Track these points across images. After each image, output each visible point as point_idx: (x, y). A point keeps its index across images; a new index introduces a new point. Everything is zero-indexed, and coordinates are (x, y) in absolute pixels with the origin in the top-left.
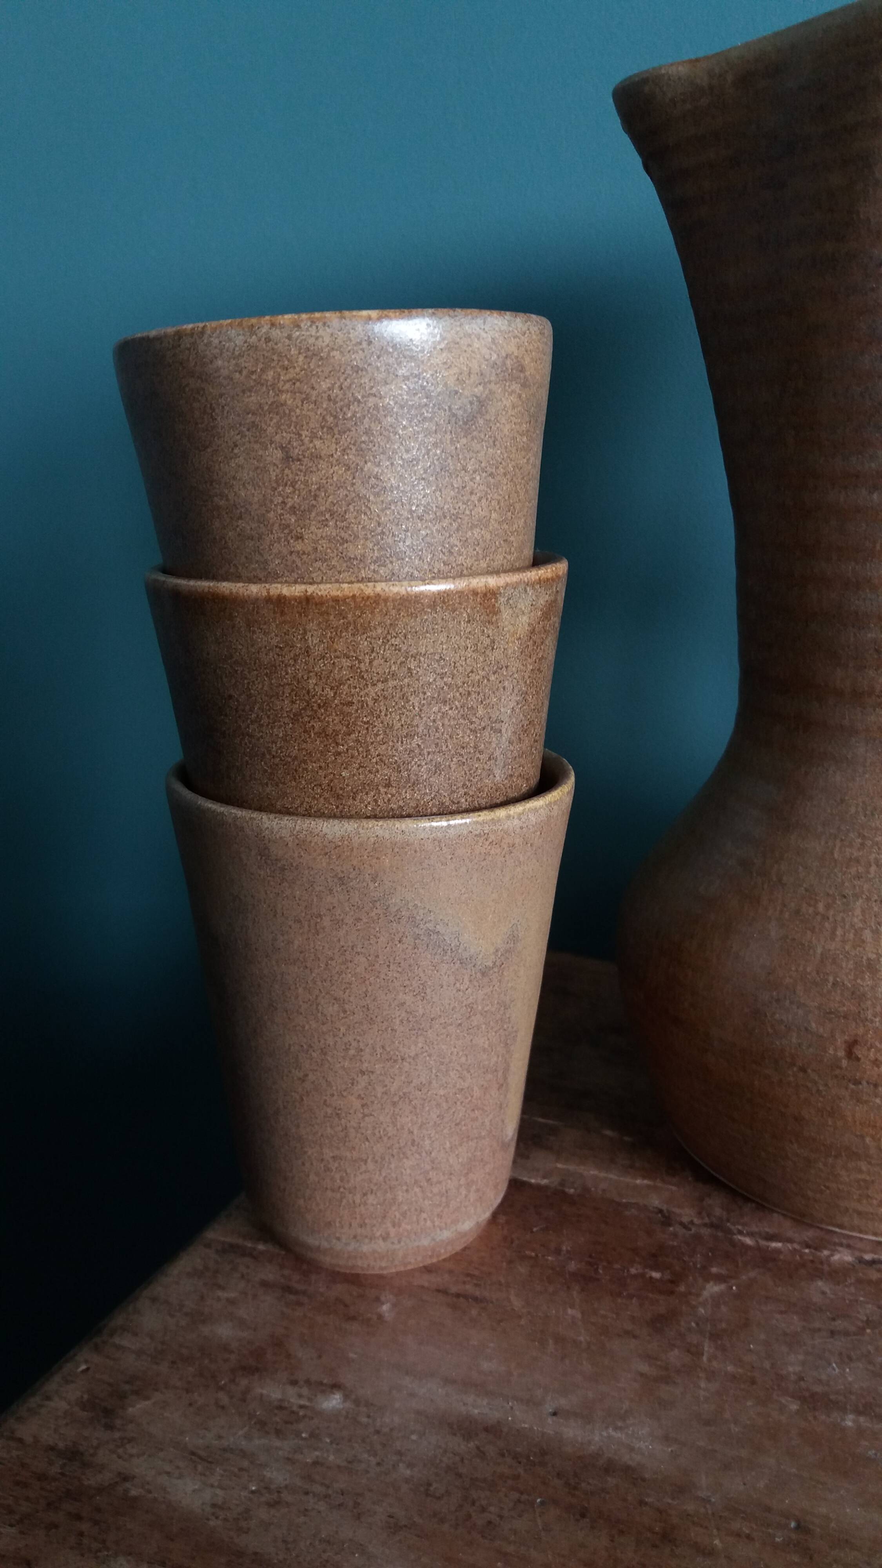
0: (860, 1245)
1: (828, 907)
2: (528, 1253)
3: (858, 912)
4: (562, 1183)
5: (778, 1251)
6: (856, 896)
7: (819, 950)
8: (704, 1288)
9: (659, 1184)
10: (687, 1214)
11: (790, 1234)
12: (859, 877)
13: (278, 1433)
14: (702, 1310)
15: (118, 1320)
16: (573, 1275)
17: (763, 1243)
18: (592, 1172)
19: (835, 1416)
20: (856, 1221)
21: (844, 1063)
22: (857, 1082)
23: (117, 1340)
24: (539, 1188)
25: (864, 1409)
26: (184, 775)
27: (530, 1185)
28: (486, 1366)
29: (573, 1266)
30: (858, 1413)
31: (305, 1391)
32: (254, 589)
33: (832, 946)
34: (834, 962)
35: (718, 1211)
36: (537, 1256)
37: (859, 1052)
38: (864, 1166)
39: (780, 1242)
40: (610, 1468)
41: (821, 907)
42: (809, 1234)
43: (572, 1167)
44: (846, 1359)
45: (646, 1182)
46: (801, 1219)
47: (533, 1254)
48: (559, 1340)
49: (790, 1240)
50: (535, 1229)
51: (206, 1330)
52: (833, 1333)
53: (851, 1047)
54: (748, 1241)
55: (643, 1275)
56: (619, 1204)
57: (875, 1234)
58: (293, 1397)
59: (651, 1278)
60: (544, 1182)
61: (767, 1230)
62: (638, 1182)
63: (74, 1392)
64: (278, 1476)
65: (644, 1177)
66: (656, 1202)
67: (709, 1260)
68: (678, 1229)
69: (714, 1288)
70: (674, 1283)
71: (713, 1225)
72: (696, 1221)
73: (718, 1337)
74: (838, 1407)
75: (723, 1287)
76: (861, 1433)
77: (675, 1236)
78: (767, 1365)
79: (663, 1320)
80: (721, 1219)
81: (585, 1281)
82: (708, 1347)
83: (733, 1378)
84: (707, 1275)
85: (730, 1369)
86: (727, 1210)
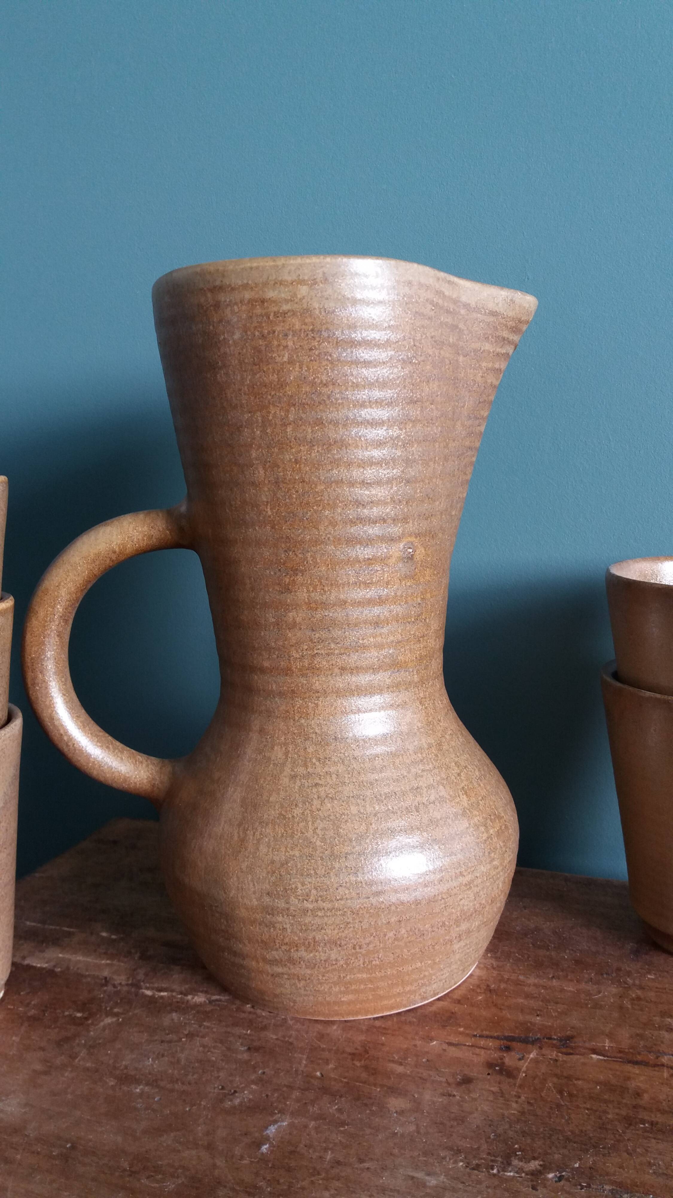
2: (9, 1007)
4: (55, 966)
5: (162, 997)
8: (103, 1021)
9: (115, 962)
10: (121, 979)
14: (92, 1033)
16: (29, 1018)
17: (156, 993)
18: (78, 958)
19: (133, 1087)
24: (41, 969)
25: (154, 1083)
27: (34, 968)
29: (32, 1012)
30: (147, 1084)
35: (141, 976)
36: (14, 1008)
39: (166, 992)
43: (67, 956)
44: (160, 1056)
45: (108, 962)
47: (12, 1007)
49: (172, 991)
50: (22, 993)
52: (162, 1042)
54: (148, 993)
55: (70, 1015)
56: (81, 975)
59: (75, 1017)
60: (45, 965)
61: (163, 985)
62: (103, 962)
65: (107, 959)
66: (106, 973)
67: (116, 1004)
68: (110, 988)
69: (109, 1020)
70: (87, 1019)
71: (132, 985)
72: (124, 983)
73: (92, 1047)
74: (138, 1082)
75: (114, 1019)
76: (141, 1095)
77: (105, 991)
78: (111, 1062)
79: (67, 1039)
80: (139, 981)
81: (34, 1021)
82: (83, 1053)
83: (88, 1069)
84: (110, 1014)
85: (89, 1065)
86: (146, 975)
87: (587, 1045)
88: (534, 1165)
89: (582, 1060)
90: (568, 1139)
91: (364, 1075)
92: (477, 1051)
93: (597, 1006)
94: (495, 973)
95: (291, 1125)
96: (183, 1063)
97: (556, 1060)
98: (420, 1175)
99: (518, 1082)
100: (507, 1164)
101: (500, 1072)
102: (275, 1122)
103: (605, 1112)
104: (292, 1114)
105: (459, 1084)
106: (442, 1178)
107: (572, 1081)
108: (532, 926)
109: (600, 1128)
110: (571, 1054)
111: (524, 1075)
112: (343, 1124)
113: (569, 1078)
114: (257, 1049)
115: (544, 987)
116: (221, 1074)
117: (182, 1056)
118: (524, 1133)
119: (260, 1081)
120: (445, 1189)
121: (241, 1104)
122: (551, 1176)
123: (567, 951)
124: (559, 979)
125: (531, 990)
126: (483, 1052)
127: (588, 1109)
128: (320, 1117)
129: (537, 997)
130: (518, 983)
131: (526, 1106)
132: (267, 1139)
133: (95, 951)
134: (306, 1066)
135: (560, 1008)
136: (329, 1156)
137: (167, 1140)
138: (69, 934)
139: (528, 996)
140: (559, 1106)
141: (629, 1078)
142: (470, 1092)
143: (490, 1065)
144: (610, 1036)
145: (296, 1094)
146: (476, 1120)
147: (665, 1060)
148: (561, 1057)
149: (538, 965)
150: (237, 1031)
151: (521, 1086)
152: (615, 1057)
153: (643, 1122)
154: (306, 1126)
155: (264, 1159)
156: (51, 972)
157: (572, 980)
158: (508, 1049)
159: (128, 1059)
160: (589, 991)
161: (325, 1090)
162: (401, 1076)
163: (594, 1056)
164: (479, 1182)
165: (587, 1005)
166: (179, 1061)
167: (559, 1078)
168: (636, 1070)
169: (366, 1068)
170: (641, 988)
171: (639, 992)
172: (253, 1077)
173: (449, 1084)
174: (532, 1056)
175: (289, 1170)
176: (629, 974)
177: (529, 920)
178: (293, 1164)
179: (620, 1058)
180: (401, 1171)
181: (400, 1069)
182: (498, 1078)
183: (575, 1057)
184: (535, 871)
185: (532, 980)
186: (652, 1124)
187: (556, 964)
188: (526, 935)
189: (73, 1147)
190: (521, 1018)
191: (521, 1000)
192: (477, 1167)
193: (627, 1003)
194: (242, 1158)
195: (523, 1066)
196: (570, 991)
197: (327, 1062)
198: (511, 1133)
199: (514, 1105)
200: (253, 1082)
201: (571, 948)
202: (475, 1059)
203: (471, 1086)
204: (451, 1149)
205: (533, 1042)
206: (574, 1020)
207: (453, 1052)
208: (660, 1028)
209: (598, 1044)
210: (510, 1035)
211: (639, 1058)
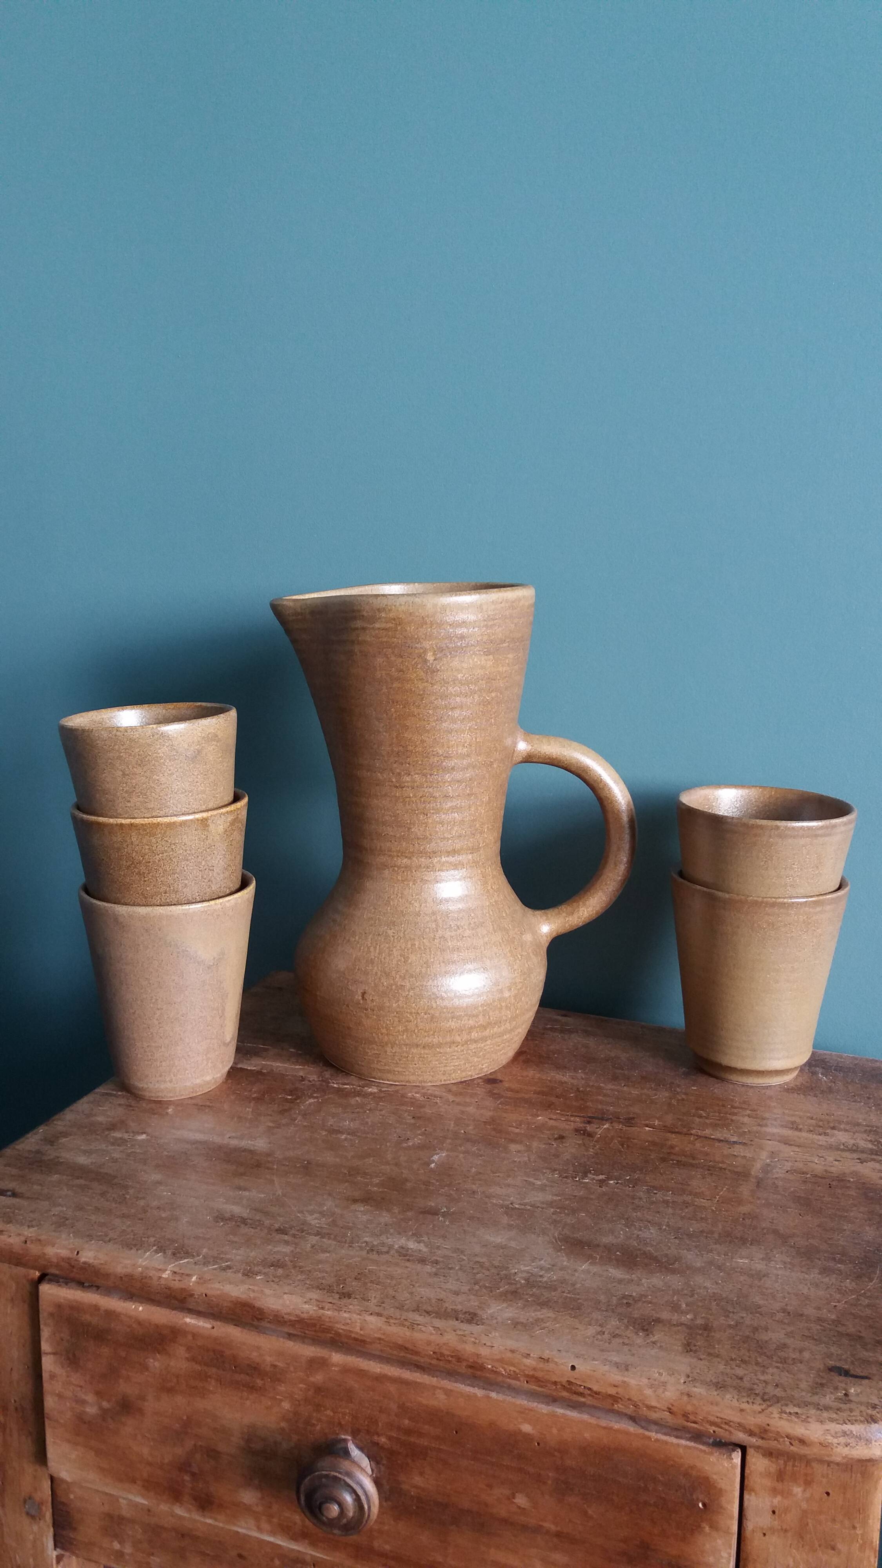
0: (382, 1085)
1: (359, 938)
3: (370, 940)
4: (262, 1069)
5: (346, 1088)
6: (370, 933)
7: (354, 956)
8: (308, 1101)
9: (306, 1067)
10: (314, 1077)
11: (354, 1083)
12: (371, 925)
13: (118, 1145)
14: (302, 1107)
15: (57, 1117)
16: (254, 1099)
17: (341, 1086)
18: (277, 1064)
19: (339, 1136)
20: (379, 1074)
21: (361, 1002)
22: (366, 1010)
23: (55, 1122)
24: (251, 1070)
26: (86, 890)
27: (247, 1069)
28: (206, 1125)
29: (255, 1095)
30: (349, 1134)
31: (132, 1135)
32: (111, 821)
33: (359, 954)
34: (359, 960)
35: (327, 1076)
36: (243, 1093)
37: (366, 996)
38: (374, 1046)
39: (348, 1085)
40: (245, 1150)
41: (357, 938)
42: (362, 1083)
43: (268, 1063)
44: (353, 1120)
45: (300, 1067)
46: (360, 1076)
47: (241, 1092)
48: (240, 1118)
49: (353, 1085)
50: (242, 1084)
51: (93, 1119)
52: (353, 1113)
53: (364, 994)
54: (335, 1086)
55: (283, 1097)
56: (283, 1075)
57: (388, 1080)
58: (126, 1136)
59: (287, 1098)
61: (345, 1082)
62: (297, 1067)
63: (37, 1137)
64: (116, 1155)
65: (300, 1065)
66: (301, 1074)
67: (315, 1092)
68: (306, 1082)
69: (312, 1100)
70: (296, 1099)
71: (322, 1081)
72: (316, 1079)
73: (305, 1114)
74: (342, 1133)
75: (316, 1100)
76: (346, 1139)
77: (304, 1084)
78: (320, 1122)
79: (285, 1110)
80: (327, 1079)
81: (258, 1100)
82: (299, 1118)
83: (305, 1126)
84: (311, 1097)
85: (305, 1124)
86: (332, 1075)
87: (643, 1122)
88: (601, 1177)
89: (639, 1130)
90: (624, 1167)
91: (493, 1133)
92: (569, 1123)
93: (652, 1102)
94: (583, 1082)
95: (447, 1156)
96: (370, 1124)
97: (621, 1129)
98: (531, 1180)
99: (595, 1139)
100: (585, 1175)
101: (584, 1134)
102: (437, 1154)
103: (649, 1155)
104: (447, 1151)
105: (556, 1139)
106: (545, 1181)
107: (630, 1140)
108: (613, 1054)
109: (645, 1162)
110: (632, 1126)
111: (599, 1136)
112: (481, 1156)
113: (628, 1138)
114: (419, 1118)
115: (618, 1091)
116: (397, 1130)
117: (369, 1120)
118: (597, 1163)
119: (422, 1134)
120: (546, 1186)
121: (413, 1145)
122: (612, 1182)
123: (637, 1071)
124: (629, 1087)
125: (608, 1092)
126: (572, 1123)
127: (638, 1153)
128: (466, 1152)
129: (611, 1096)
130: (599, 1088)
131: (599, 1151)
132: (433, 1162)
133: (288, 1060)
134: (454, 1127)
135: (627, 1103)
136: (474, 1170)
137: (370, 1160)
138: (266, 1050)
139: (605, 1095)
140: (620, 1151)
141: (668, 1140)
142: (563, 1143)
143: (577, 1130)
144: (659, 1119)
145: (449, 1141)
146: (566, 1156)
147: (693, 1132)
148: (624, 1128)
149: (615, 1078)
150: (404, 1108)
151: (596, 1141)
152: (661, 1129)
153: (673, 1160)
154: (457, 1156)
155: (432, 1170)
156: (260, 1073)
157: (637, 1088)
158: (589, 1122)
159: (331, 1121)
160: (649, 1094)
161: (468, 1140)
162: (517, 1134)
163: (647, 1128)
164: (567, 1183)
165: (646, 1102)
166: (367, 1123)
167: (622, 1138)
168: (674, 1136)
169: (494, 1129)
170: (686, 1094)
171: (684, 1096)
172: (419, 1132)
173: (549, 1139)
174: (605, 1127)
175: (449, 1175)
176: (679, 1086)
177: (610, 1051)
178: (451, 1173)
179: (664, 1130)
180: (519, 1178)
181: (517, 1131)
182: (582, 1137)
183: (634, 1128)
185: (610, 1086)
186: (678, 1161)
187: (627, 1078)
188: (608, 1060)
189: (309, 1163)
190: (600, 1107)
191: (600, 1098)
192: (566, 1177)
193: (674, 1102)
194: (418, 1170)
195: (599, 1132)
196: (636, 1094)
197: (468, 1125)
198: (588, 1163)
199: (591, 1150)
200: (420, 1135)
201: (639, 1069)
202: (567, 1127)
203: (564, 1140)
204: (551, 1169)
205: (606, 1120)
206: (636, 1109)
207: (552, 1123)
208: (694, 1116)
209: (651, 1122)
211: (677, 1130)
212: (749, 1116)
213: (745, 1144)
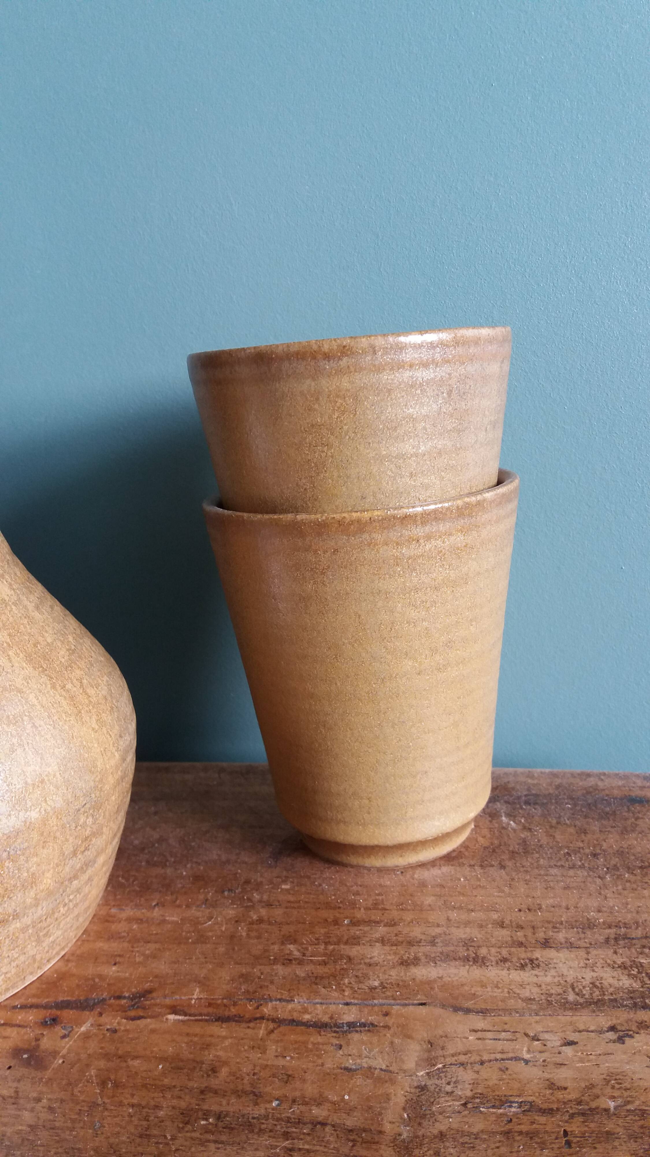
87: (167, 1000)
89: (153, 1026)
92: (9, 1031)
93: (201, 939)
97: (115, 1031)
99: (48, 1074)
101: (28, 1062)
103: (157, 1107)
107: (126, 1062)
109: (141, 1136)
110: (140, 1018)
111: (60, 1061)
113: (124, 1057)
115: (139, 921)
123: (189, 866)
124: (164, 906)
125: (120, 927)
126: (15, 1032)
127: (133, 1106)
129: (124, 937)
131: (43, 1114)
135: (150, 948)
139: (112, 937)
140: (92, 1107)
141: (207, 1046)
143: (17, 1052)
147: (267, 1010)
148: (124, 1025)
149: (143, 890)
151: (48, 1082)
152: (201, 1015)
153: (206, 1115)
157: (179, 906)
158: (54, 1022)
160: (198, 918)
163: (171, 1017)
165: (188, 939)
167: (109, 1060)
168: (220, 1030)
170: (269, 905)
171: (263, 912)
174: (83, 1029)
176: (259, 887)
179: (207, 1015)
182: (21, 1071)
183: (143, 1023)
184: (187, 764)
185: (126, 913)
186: (219, 1117)
187: (167, 886)
190: (90, 971)
191: (100, 944)
193: (242, 930)
195: (64, 1047)
196: (172, 922)
199: (26, 1116)
201: (195, 860)
205: (94, 1007)
206: (162, 965)
208: (275, 961)
209: (183, 998)
210: (65, 999)
211: (233, 1011)
212: (383, 941)
213: (369, 1027)
